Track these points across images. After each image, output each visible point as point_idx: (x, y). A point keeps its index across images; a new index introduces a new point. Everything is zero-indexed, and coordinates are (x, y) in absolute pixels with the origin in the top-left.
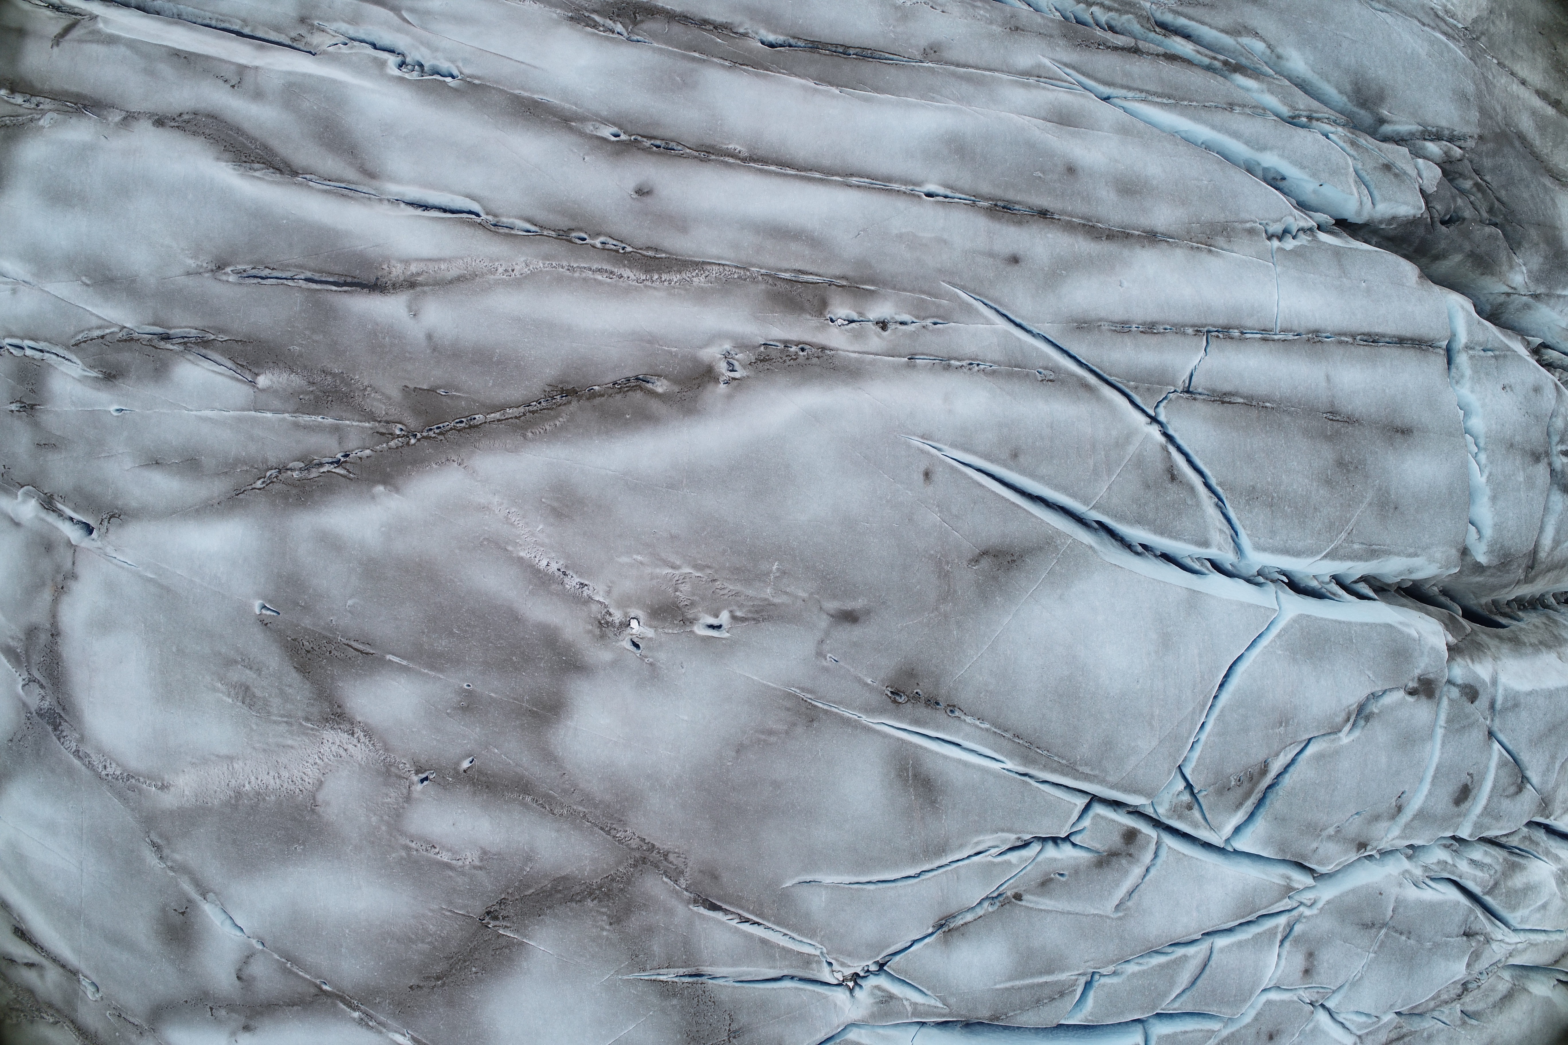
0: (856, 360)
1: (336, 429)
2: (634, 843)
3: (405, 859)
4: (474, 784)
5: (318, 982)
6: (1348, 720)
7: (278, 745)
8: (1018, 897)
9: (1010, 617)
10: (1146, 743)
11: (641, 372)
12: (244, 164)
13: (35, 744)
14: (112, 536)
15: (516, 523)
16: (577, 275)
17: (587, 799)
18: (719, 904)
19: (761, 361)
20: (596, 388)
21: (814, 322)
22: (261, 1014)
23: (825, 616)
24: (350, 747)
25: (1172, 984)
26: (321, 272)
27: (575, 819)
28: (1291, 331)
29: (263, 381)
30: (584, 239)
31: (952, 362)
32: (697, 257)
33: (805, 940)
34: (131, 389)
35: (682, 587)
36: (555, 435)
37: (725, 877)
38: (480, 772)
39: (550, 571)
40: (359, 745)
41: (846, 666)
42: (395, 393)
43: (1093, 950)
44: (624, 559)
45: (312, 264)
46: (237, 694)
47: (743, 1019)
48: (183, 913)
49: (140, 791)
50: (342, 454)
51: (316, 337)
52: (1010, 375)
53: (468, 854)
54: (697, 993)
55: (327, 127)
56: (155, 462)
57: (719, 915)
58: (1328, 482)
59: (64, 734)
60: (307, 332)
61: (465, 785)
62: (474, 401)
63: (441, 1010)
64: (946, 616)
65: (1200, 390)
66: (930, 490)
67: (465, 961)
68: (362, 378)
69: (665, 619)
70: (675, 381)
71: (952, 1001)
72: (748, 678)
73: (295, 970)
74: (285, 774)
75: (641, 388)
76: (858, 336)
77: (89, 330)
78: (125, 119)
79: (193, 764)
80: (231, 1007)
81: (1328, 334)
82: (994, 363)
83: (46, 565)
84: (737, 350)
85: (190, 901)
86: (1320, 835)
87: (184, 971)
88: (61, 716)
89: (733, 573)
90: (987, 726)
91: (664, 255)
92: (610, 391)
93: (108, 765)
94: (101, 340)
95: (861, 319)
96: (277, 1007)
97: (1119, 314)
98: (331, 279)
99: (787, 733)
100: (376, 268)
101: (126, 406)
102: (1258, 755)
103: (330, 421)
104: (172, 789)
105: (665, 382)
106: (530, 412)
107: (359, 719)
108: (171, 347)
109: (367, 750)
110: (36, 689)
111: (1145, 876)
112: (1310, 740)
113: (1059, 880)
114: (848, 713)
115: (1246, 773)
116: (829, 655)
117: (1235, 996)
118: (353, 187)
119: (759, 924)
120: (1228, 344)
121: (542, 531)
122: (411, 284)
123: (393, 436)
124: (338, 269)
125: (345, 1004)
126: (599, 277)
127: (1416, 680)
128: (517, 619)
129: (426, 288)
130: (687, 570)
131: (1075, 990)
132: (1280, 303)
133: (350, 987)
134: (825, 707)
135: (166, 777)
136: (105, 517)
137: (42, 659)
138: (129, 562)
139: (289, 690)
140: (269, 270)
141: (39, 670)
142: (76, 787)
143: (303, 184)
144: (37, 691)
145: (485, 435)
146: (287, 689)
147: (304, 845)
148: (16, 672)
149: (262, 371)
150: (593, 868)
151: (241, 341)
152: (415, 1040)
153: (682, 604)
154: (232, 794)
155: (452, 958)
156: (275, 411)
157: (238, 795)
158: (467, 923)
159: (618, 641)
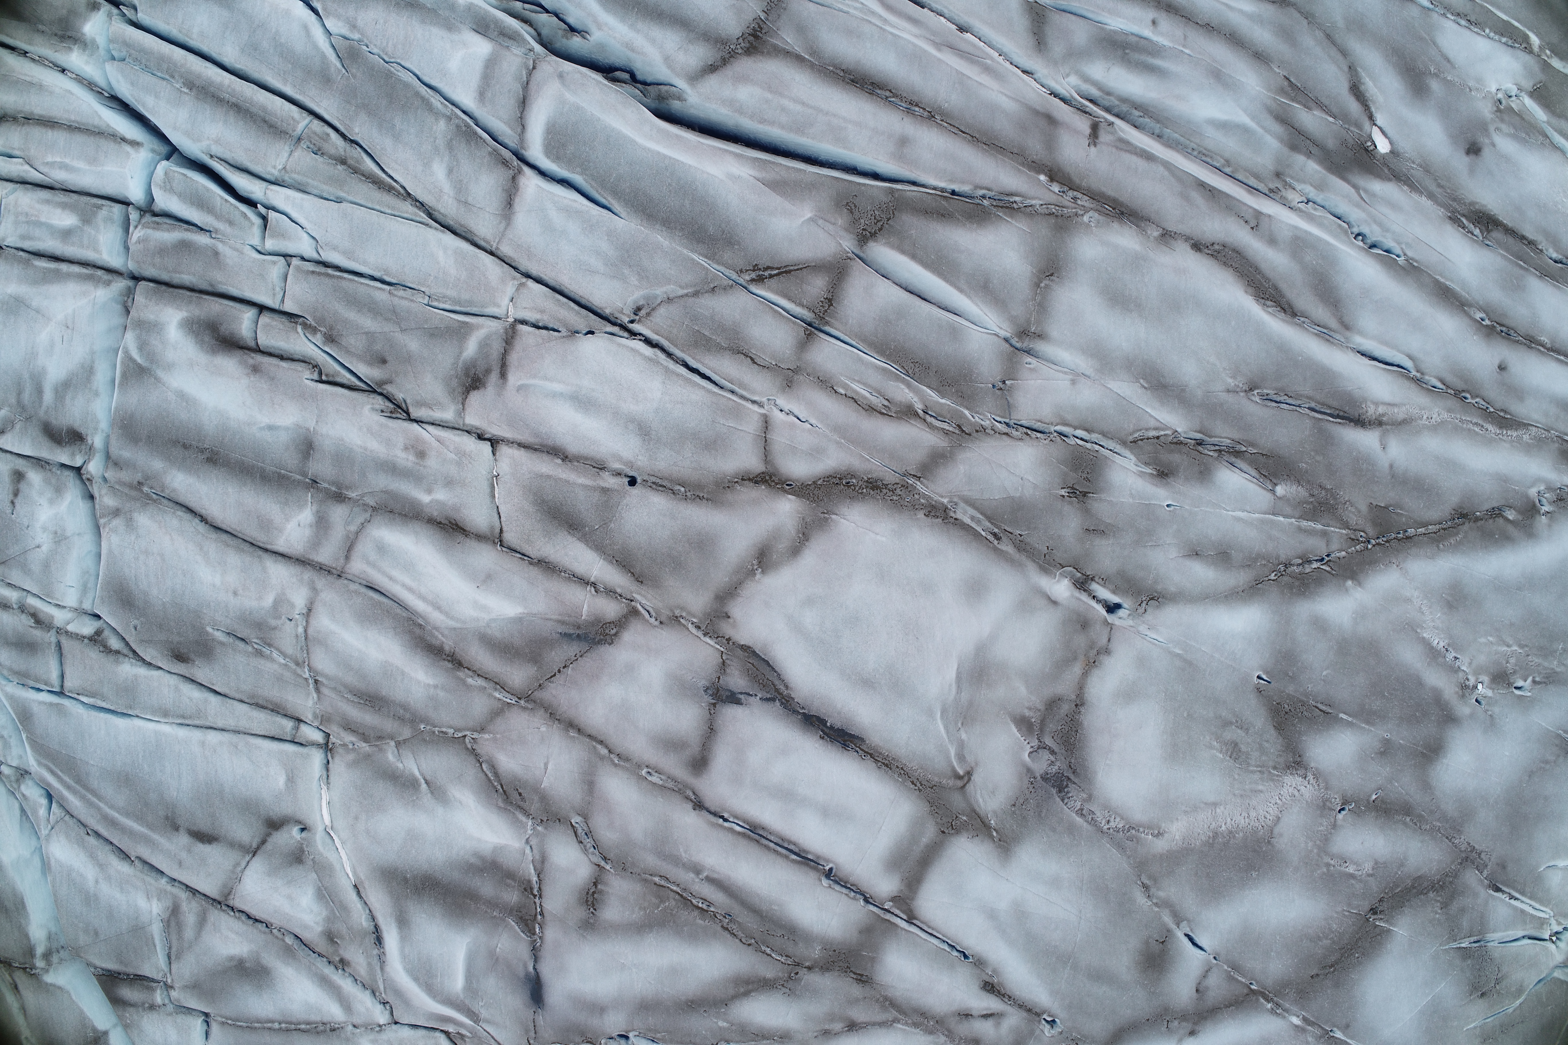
1: (1324, 534)
2: (1463, 848)
3: (1325, 875)
4: (1379, 811)
5: (1249, 983)
7: (1251, 791)
11: (1501, 503)
12: (1261, 300)
13: (1037, 806)
14: (1148, 617)
15: (1426, 612)
16: (1465, 426)
17: (1444, 818)
18: (1501, 887)
19: (1559, 500)
20: (1478, 513)
22: (1206, 1018)
24: (1302, 789)
26: (1323, 404)
29: (1280, 490)
30: (1467, 400)
32: (1526, 420)
33: (1542, 908)
34: (1182, 487)
35: (1510, 660)
36: (1456, 548)
37: (1510, 867)
38: (1383, 801)
39: (1439, 648)
40: (1308, 786)
42: (1364, 508)
44: (1483, 640)
45: (1318, 397)
46: (1227, 750)
47: (1504, 969)
48: (1163, 943)
49: (1138, 840)
50: (1328, 554)
51: (1319, 458)
53: (1366, 865)
54: (1480, 954)
55: (1321, 280)
56: (1195, 553)
57: (1500, 895)
59: (1070, 795)
60: (1312, 453)
61: (1372, 813)
62: (1410, 518)
63: (1329, 991)
67: (1351, 950)
68: (1344, 495)
69: (1498, 684)
70: (1519, 512)
72: (1539, 724)
73: (1236, 977)
74: (1253, 815)
75: (1500, 516)
77: (1147, 430)
78: (1163, 235)
79: (1186, 812)
80: (1184, 1017)
83: (1080, 641)
84: (1545, 491)
85: (1168, 931)
87: (1153, 993)
88: (1069, 779)
89: (1536, 651)
91: (1509, 417)
92: (1486, 517)
93: (1112, 819)
94: (1156, 440)
96: (1218, 1010)
98: (1328, 411)
100: (1358, 406)
101: (1177, 502)
104: (1166, 835)
105: (1514, 512)
106: (1442, 529)
107: (1312, 765)
108: (1208, 453)
109: (1315, 791)
110: (1046, 755)
118: (1331, 333)
119: (1518, 899)
121: (1439, 618)
122: (1379, 423)
123: (1361, 542)
124: (1335, 404)
125: (1263, 999)
126: (1477, 430)
129: (1388, 427)
130: (1515, 648)
133: (1270, 984)
135: (1163, 825)
136: (1144, 599)
137: (1059, 728)
138: (1161, 640)
139: (1266, 745)
140: (1286, 397)
141: (1053, 737)
142: (1076, 842)
143: (1301, 326)
144: (1047, 757)
145: (1414, 545)
146: (1265, 743)
147: (1259, 871)
148: (1025, 740)
149: (1279, 483)
150: (1438, 867)
151: (1266, 456)
152: (1305, 1020)
153: (1509, 672)
154: (1211, 835)
155: (1344, 948)
156: (1286, 517)
157: (1216, 835)
158: (1357, 920)
159: (1471, 700)
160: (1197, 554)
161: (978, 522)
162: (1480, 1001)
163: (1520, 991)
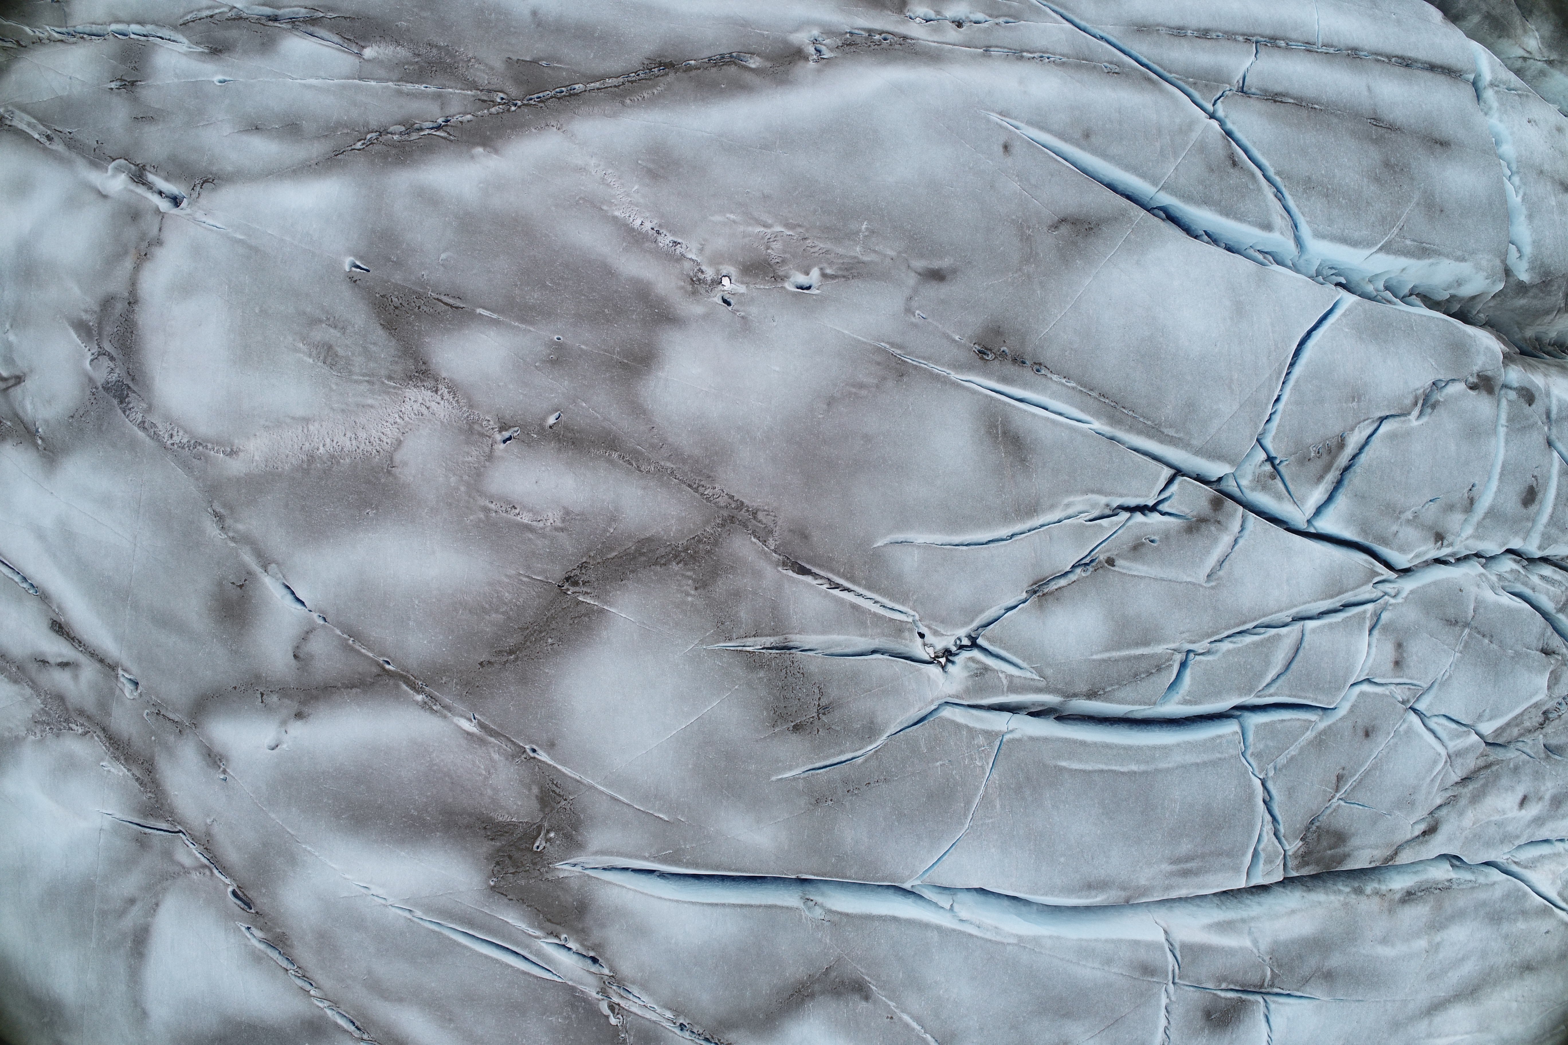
0: (936, 48)
1: (438, 96)
2: (722, 502)
3: (483, 521)
4: (559, 440)
5: (381, 660)
6: (1416, 404)
7: (358, 405)
8: (1111, 562)
9: (1091, 279)
10: (1227, 407)
11: (735, 49)
13: (97, 419)
14: (203, 201)
15: (612, 184)
17: (676, 455)
18: (808, 567)
19: (847, 45)
20: (692, 62)
21: (895, 17)
22: (316, 698)
23: (913, 274)
24: (433, 405)
25: (1267, 664)
27: (663, 475)
28: (1332, 46)
29: (369, 52)
31: (1025, 54)
33: (897, 607)
34: (236, 61)
35: (775, 245)
36: (653, 102)
37: (816, 536)
38: (566, 428)
39: (644, 230)
40: (442, 402)
41: (935, 323)
42: (498, 64)
43: (1188, 621)
44: (718, 218)
46: (319, 353)
47: (833, 693)
48: (241, 586)
49: (207, 459)
50: (443, 119)
51: (424, 14)
52: (1078, 67)
53: (550, 514)
54: (785, 664)
56: (255, 127)
57: (808, 579)
58: (1377, 180)
60: (415, 10)
61: (550, 442)
62: (575, 72)
63: (512, 688)
64: (1029, 277)
65: (1253, 90)
66: (1009, 161)
67: (541, 632)
68: (466, 51)
69: (756, 275)
70: (766, 57)
71: (1049, 672)
72: (839, 332)
73: (358, 647)
74: (362, 435)
75: (736, 64)
76: (936, 30)
79: (266, 428)
80: (284, 692)
81: (1366, 53)
82: (1063, 55)
83: (131, 234)
84: (825, 36)
85: (249, 573)
86: (1399, 518)
88: (129, 388)
89: (823, 232)
90: (1073, 385)
92: (706, 65)
93: (175, 433)
94: (210, 19)
95: (938, 17)
96: (334, 690)
97: (1176, 21)
99: (877, 387)
101: (230, 75)
102: (1334, 427)
103: (432, 89)
104: (241, 454)
105: (758, 59)
106: (629, 82)
107: (444, 375)
108: (280, 26)
109: (450, 407)
110: (105, 362)
111: (1233, 546)
112: (1382, 419)
113: (1151, 546)
114: (938, 369)
115: (1324, 445)
116: (917, 312)
117: (1330, 682)
119: (849, 590)
120: (1276, 52)
121: (637, 192)
123: (494, 103)
125: (408, 685)
127: (1475, 375)
128: (610, 272)
130: (778, 228)
131: (1171, 666)
132: (1320, 22)
133: (415, 666)
134: (914, 363)
135: (236, 441)
136: (197, 183)
137: (116, 330)
138: (219, 225)
139: (373, 348)
141: (110, 341)
144: (106, 364)
145: (584, 103)
146: (372, 346)
147: (377, 509)
148: (86, 347)
149: (368, 44)
150: (680, 528)
151: (350, 17)
152: (481, 725)
153: (773, 261)
154: (305, 458)
155: (528, 628)
156: (379, 80)
157: (312, 458)
158: (545, 589)
159: (709, 297)
160: (257, 128)
161: (34, 127)
162: (794, 737)
163: (871, 731)
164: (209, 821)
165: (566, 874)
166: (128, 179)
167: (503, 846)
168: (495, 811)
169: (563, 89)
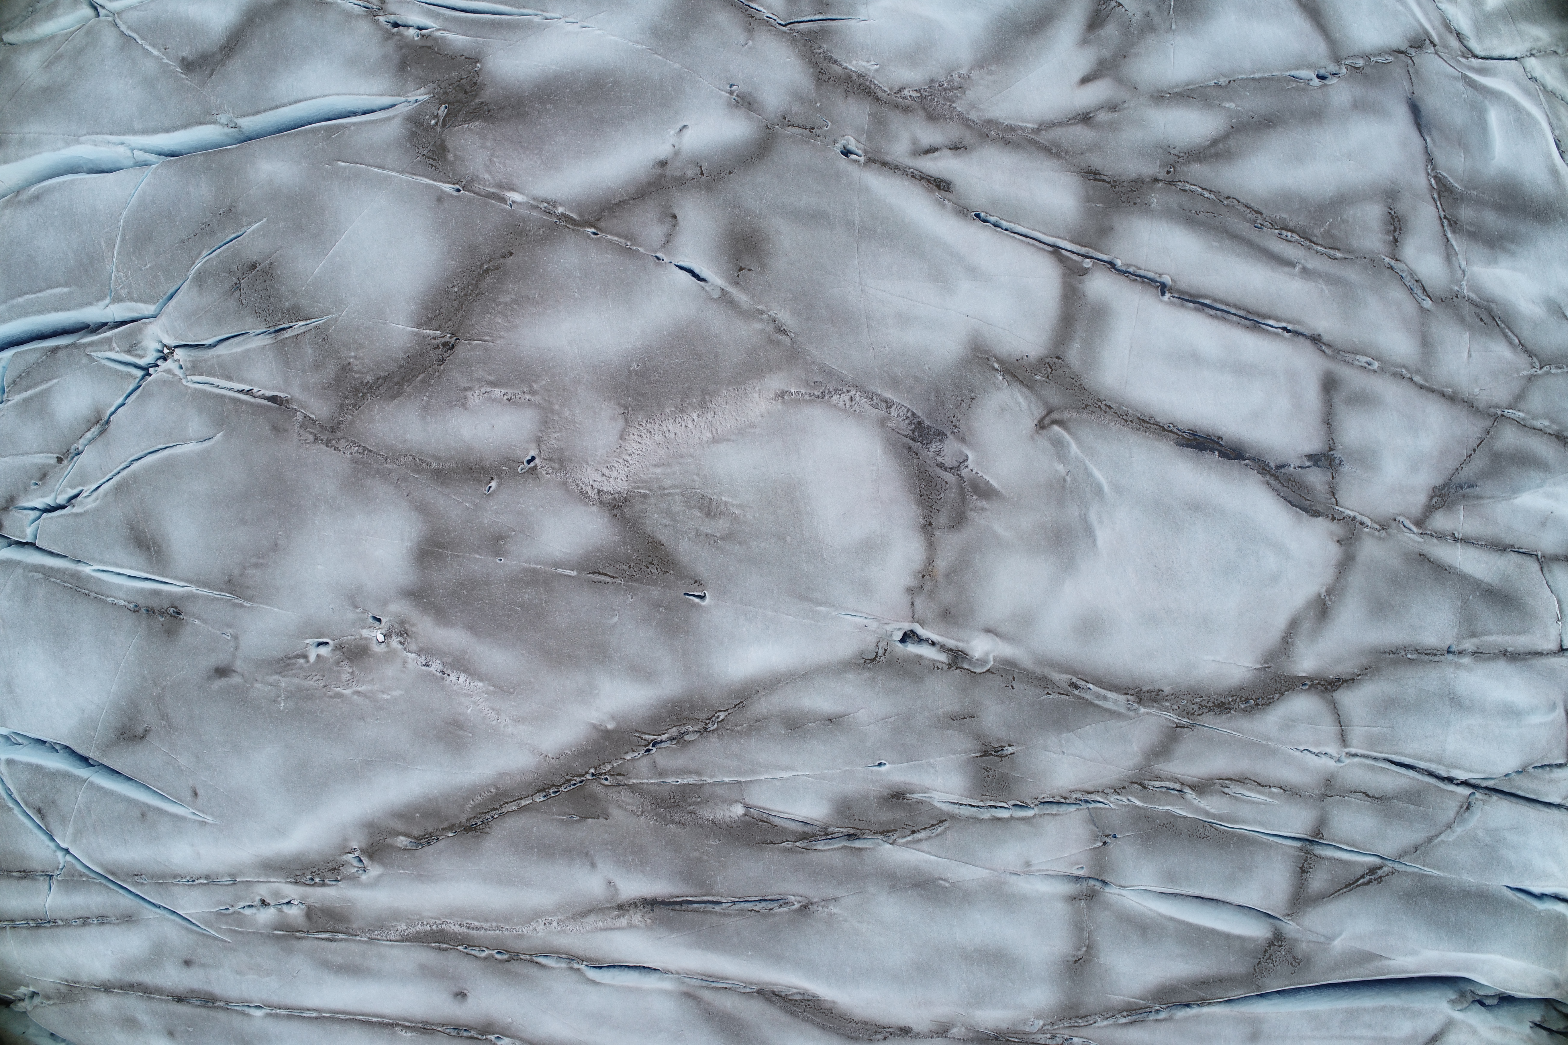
0: (270, 877)
2: (343, 443)
3: (533, 381)
4: (483, 469)
5: (599, 235)
7: (669, 464)
8: (60, 461)
9: (112, 690)
11: (421, 853)
12: (810, 998)
13: (943, 401)
14: (871, 640)
15: (490, 711)
16: (494, 924)
17: (385, 475)
18: (270, 403)
19: (335, 869)
20: (450, 835)
21: (311, 901)
22: (650, 184)
23: (239, 670)
24: (599, 478)
26: (705, 912)
27: (393, 455)
29: (739, 811)
30: (499, 953)
31: (205, 882)
32: (407, 946)
33: (200, 386)
34: (870, 788)
35: (347, 677)
36: (472, 792)
37: (266, 431)
38: (479, 481)
39: (455, 673)
40: (591, 482)
41: (214, 631)
42: (615, 812)
44: (397, 693)
45: (715, 918)
46: (717, 507)
47: (232, 303)
48: (741, 269)
49: (807, 384)
50: (652, 752)
51: (696, 854)
52: (163, 876)
53: (477, 401)
54: (271, 317)
55: (736, 1035)
56: (833, 721)
57: (268, 393)
59: (906, 422)
60: (705, 858)
61: (491, 465)
62: (545, 813)
63: (481, 239)
64: (155, 684)
66: (191, 783)
67: (465, 295)
68: (647, 822)
69: (356, 647)
70: (392, 847)
72: (282, 609)
73: (622, 241)
74: (659, 438)
75: (416, 838)
76: (277, 895)
77: (929, 838)
78: (946, 1032)
79: (753, 426)
80: (682, 182)
82: (177, 885)
83: (947, 596)
84: (357, 875)
85: (737, 284)
88: (914, 439)
89: (313, 695)
90: (109, 599)
91: (433, 945)
92: (438, 833)
93: (848, 403)
94: (915, 829)
95: (279, 908)
96: (637, 197)
97: (108, 930)
98: (695, 906)
99: (245, 568)
100: (656, 920)
101: (872, 771)
103: (671, 780)
104: (772, 395)
105: (399, 845)
106: (497, 809)
107: (595, 508)
108: (841, 830)
109: (584, 479)
110: (948, 461)
113: (36, 480)
114: (204, 592)
118: (704, 984)
119: (238, 392)
120: (33, 915)
121: (468, 707)
122: (622, 908)
123: (610, 774)
124: (690, 916)
125: (571, 218)
126: (476, 923)
128: (471, 628)
129: (608, 906)
130: (347, 692)
133: (568, 237)
134: (223, 594)
135: (780, 407)
136: (883, 658)
137: (942, 495)
138: (848, 617)
139: (666, 522)
140: (757, 908)
141: (946, 482)
142: (885, 369)
143: (748, 983)
144: (946, 458)
145: (530, 784)
146: (668, 523)
147: (630, 372)
148: (977, 473)
149: (742, 818)
150: (372, 413)
151: (768, 844)
152: (503, 200)
153: (346, 662)
154: (709, 405)
155: (477, 296)
156: (721, 783)
157: (703, 406)
158: (469, 333)
159: (390, 621)
160: (831, 720)
161: (1098, 696)
162: (254, 258)
163: (200, 279)
164: (750, 43)
165: (418, 92)
166: (970, 653)
167: (473, 100)
168: (482, 129)
169: (553, 795)
